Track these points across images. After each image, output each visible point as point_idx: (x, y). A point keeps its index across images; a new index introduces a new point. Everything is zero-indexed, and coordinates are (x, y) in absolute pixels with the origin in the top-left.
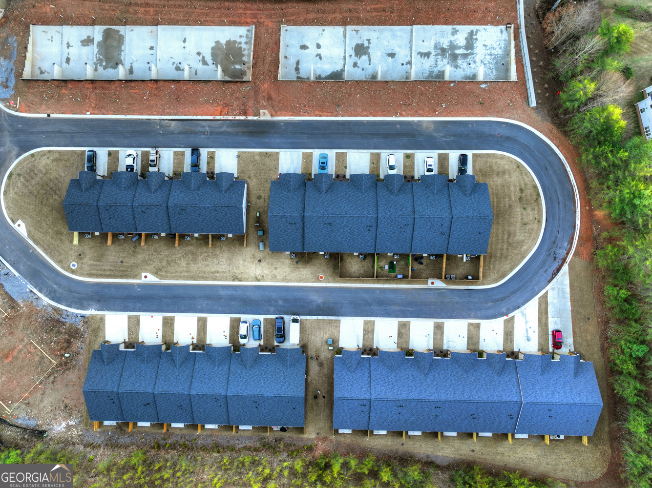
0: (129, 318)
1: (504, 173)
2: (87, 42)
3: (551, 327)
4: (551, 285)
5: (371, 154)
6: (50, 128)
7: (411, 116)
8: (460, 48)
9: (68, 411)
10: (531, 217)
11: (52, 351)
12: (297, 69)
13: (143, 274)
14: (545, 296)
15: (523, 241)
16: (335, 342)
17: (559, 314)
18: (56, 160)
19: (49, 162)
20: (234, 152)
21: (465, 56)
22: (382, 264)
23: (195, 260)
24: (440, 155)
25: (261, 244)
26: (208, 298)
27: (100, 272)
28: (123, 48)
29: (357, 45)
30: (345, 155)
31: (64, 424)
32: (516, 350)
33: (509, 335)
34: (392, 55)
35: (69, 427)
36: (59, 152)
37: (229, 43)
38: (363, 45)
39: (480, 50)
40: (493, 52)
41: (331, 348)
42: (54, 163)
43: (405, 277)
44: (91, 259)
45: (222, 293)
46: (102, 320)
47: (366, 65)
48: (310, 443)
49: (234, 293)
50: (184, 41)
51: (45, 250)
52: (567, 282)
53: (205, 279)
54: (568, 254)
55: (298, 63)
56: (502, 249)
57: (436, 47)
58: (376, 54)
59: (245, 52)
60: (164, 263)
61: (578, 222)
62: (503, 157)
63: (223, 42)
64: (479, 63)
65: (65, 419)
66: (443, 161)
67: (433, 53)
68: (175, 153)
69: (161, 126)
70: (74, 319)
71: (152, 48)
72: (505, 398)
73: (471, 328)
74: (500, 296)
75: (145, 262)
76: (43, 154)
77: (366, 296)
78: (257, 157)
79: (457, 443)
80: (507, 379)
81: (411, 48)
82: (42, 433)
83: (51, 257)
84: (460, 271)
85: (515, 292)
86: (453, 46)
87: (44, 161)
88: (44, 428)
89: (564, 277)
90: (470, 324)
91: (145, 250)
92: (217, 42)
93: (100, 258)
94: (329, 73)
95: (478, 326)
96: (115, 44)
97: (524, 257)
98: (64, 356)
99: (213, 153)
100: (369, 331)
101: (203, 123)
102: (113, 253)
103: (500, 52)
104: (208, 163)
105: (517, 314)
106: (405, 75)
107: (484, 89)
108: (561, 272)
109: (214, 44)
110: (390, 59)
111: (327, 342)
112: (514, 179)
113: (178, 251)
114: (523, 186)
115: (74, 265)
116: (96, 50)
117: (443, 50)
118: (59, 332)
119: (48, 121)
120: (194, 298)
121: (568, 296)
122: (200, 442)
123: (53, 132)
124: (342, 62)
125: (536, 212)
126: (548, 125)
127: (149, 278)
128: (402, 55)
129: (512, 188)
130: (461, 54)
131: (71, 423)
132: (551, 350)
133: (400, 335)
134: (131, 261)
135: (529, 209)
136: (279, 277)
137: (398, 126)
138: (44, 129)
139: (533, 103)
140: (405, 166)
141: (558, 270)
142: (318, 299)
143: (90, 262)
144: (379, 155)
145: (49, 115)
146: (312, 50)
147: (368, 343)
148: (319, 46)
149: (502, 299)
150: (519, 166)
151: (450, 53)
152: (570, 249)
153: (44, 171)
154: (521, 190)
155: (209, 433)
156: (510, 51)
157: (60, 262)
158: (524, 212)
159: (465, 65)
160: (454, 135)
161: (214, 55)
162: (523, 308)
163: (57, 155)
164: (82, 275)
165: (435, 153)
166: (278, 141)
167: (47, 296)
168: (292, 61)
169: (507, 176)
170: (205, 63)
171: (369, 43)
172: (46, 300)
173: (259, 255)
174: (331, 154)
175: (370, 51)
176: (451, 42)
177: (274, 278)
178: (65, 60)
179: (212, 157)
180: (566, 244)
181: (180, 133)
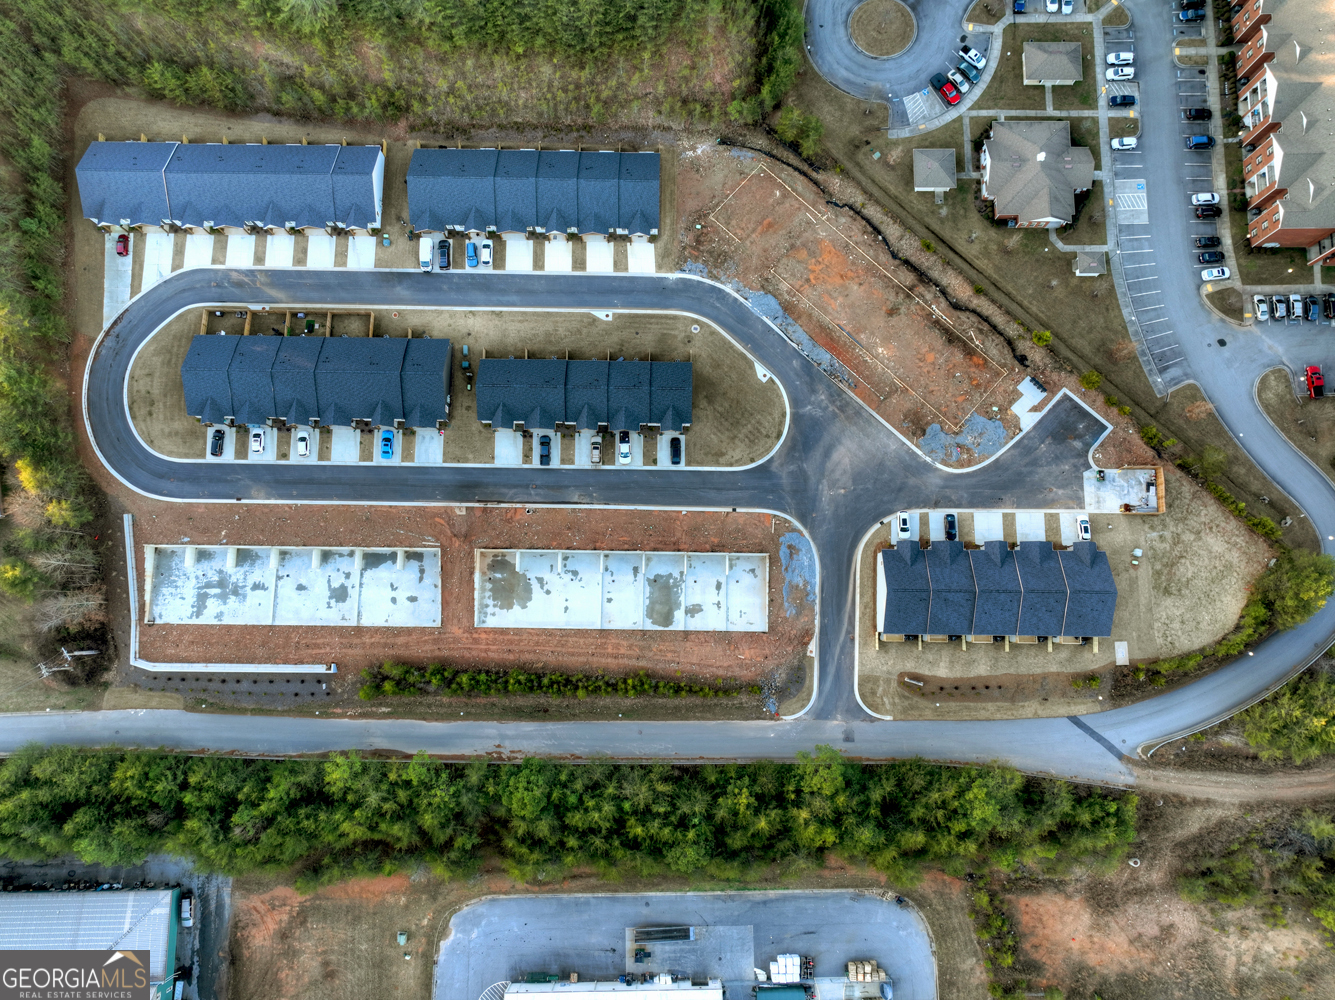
0: (626, 269)
1: (170, 434)
2: (694, 610)
3: (129, 259)
4: (126, 306)
5: (329, 459)
6: (733, 494)
7: (277, 505)
8: (215, 596)
9: (695, 166)
10: (141, 382)
11: (717, 231)
12: (422, 571)
13: (610, 319)
14: (133, 294)
15: (153, 355)
16: (380, 243)
17: (118, 274)
18: (722, 454)
19: (730, 453)
20: (499, 463)
21: (209, 585)
22: (322, 330)
23: (548, 334)
24: (245, 457)
25: (466, 351)
26: (531, 292)
27: (663, 321)
28: (647, 602)
29: (344, 601)
30: (362, 458)
31: (699, 151)
32: (172, 235)
33: (179, 252)
34: (301, 588)
35: (694, 148)
36: (718, 464)
37: (510, 606)
38: (337, 601)
39: (189, 591)
40: (173, 590)
41: (386, 236)
42: (724, 450)
43: (294, 315)
44: (675, 337)
45: (514, 298)
46: (659, 267)
47: (334, 575)
48: (414, 134)
49: (501, 298)
50: (566, 608)
51: (732, 347)
52: (106, 310)
53: (534, 314)
54: (102, 341)
55: (421, 579)
56: (179, 346)
57: (245, 596)
58: (320, 590)
59: (488, 594)
60: (585, 331)
61: (86, 377)
62: (170, 454)
63: (516, 608)
64: (192, 576)
65: (698, 158)
66: (242, 450)
67: (248, 589)
68: (573, 463)
69: (591, 496)
70: (693, 267)
71: (610, 600)
72: (183, 176)
73: (221, 259)
74: (186, 294)
75: (608, 333)
76: (738, 462)
77: (343, 295)
78: (471, 456)
79: (247, 136)
80: (181, 198)
81: (276, 596)
82: (723, 142)
83: (723, 339)
84: (230, 321)
85: (168, 299)
86: (223, 597)
87: (737, 454)
88: (721, 148)
89: (109, 316)
90: (223, 263)
91: (610, 344)
92: (524, 607)
93: (663, 338)
94: (382, 567)
95: (214, 261)
96: (658, 607)
97: (154, 338)
98: (703, 227)
99: (525, 462)
100: (341, 255)
101: (538, 499)
102: (647, 342)
103: (165, 590)
104: (531, 449)
105: (168, 274)
106: (286, 563)
107: (186, 535)
108: (112, 321)
109: (528, 604)
110: (304, 582)
111: (391, 243)
112: (157, 426)
113: (567, 345)
114: (148, 418)
115: (695, 329)
116: (682, 599)
117: (235, 592)
118: (710, 253)
119: (735, 503)
120: (548, 292)
121: (106, 294)
122: (540, 134)
123: (729, 490)
124: (364, 580)
125: (135, 389)
126: (110, 491)
127: (602, 314)
128: (287, 588)
129: (161, 417)
130: (213, 587)
131: (690, 153)
132: (132, 235)
133: (305, 251)
134: (626, 334)
135: (143, 392)
136: (447, 315)
137: (295, 493)
138: (739, 494)
139: (127, 519)
140: (288, 444)
141: (115, 323)
142: (401, 291)
143: (676, 333)
144: (321, 458)
145: (734, 510)
146: (402, 595)
147: (342, 241)
148: (394, 600)
149: (184, 290)
150: (151, 443)
151: (227, 588)
152: (99, 347)
153: (737, 441)
154: (150, 414)
155: (531, 144)
156: (152, 592)
157: (713, 333)
158: (149, 388)
159: (210, 574)
160: (226, 481)
161: (528, 590)
162: (161, 281)
163: (721, 460)
164: (685, 318)
165: (253, 459)
166: (445, 477)
167: (728, 294)
168: (427, 581)
169: (167, 430)
170: (540, 580)
171: (329, 603)
172: (728, 289)
173: (471, 340)
174: (378, 460)
175: (328, 594)
176: (225, 603)
177: (453, 315)
178: (723, 586)
179: (527, 457)
180: (104, 352)
181: (567, 487)
